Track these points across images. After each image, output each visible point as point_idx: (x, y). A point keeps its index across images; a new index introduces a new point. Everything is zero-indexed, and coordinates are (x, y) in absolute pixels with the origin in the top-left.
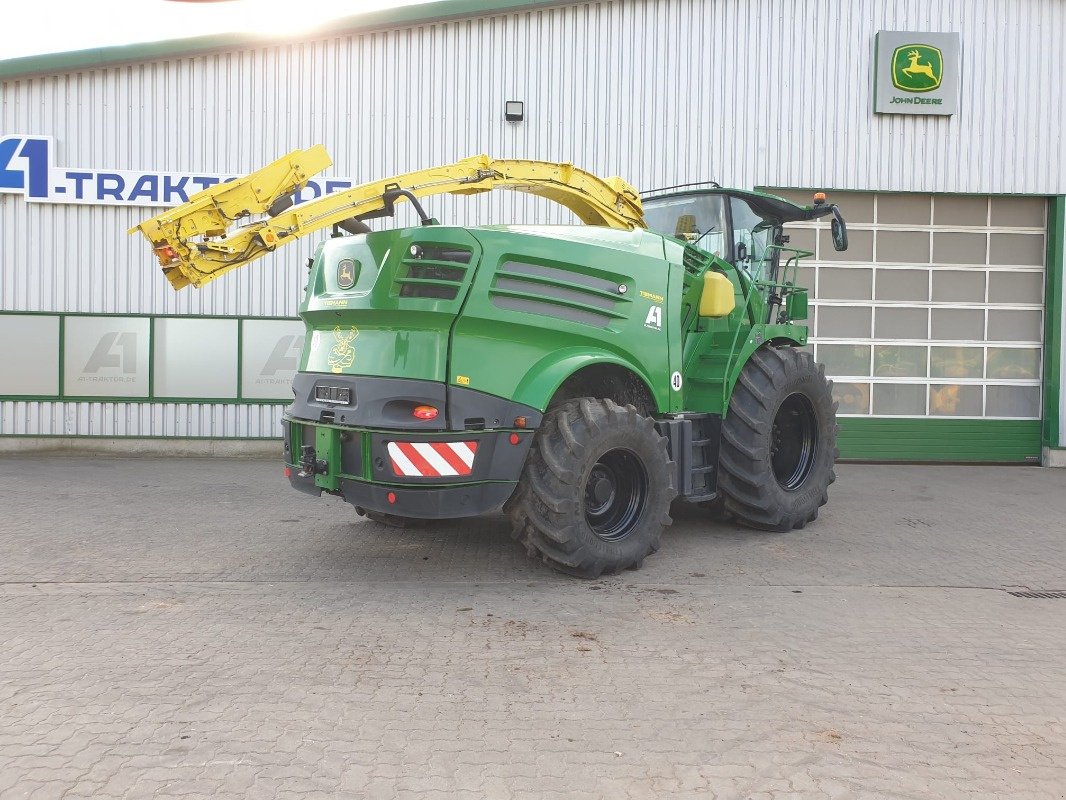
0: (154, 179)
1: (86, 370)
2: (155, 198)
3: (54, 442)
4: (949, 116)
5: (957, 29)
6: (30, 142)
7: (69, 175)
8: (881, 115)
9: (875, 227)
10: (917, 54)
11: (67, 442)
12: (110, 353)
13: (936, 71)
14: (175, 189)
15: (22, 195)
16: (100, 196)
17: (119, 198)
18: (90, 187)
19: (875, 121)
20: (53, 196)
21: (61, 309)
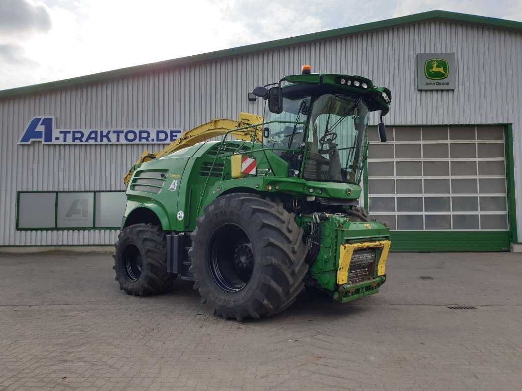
0: (96, 132)
1: (66, 216)
2: (96, 140)
3: (53, 248)
4: (453, 90)
5: (454, 51)
6: (45, 119)
7: (61, 132)
8: (421, 91)
9: (422, 142)
10: (436, 63)
11: (58, 248)
12: (76, 208)
13: (445, 70)
14: (105, 136)
15: (42, 141)
16: (74, 141)
17: (81, 141)
18: (69, 137)
19: (418, 94)
20: (54, 142)
21: (56, 190)
